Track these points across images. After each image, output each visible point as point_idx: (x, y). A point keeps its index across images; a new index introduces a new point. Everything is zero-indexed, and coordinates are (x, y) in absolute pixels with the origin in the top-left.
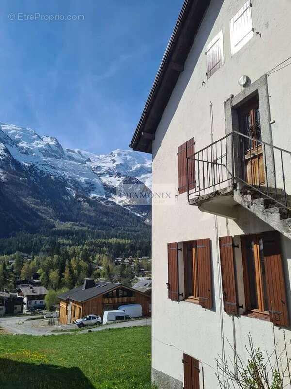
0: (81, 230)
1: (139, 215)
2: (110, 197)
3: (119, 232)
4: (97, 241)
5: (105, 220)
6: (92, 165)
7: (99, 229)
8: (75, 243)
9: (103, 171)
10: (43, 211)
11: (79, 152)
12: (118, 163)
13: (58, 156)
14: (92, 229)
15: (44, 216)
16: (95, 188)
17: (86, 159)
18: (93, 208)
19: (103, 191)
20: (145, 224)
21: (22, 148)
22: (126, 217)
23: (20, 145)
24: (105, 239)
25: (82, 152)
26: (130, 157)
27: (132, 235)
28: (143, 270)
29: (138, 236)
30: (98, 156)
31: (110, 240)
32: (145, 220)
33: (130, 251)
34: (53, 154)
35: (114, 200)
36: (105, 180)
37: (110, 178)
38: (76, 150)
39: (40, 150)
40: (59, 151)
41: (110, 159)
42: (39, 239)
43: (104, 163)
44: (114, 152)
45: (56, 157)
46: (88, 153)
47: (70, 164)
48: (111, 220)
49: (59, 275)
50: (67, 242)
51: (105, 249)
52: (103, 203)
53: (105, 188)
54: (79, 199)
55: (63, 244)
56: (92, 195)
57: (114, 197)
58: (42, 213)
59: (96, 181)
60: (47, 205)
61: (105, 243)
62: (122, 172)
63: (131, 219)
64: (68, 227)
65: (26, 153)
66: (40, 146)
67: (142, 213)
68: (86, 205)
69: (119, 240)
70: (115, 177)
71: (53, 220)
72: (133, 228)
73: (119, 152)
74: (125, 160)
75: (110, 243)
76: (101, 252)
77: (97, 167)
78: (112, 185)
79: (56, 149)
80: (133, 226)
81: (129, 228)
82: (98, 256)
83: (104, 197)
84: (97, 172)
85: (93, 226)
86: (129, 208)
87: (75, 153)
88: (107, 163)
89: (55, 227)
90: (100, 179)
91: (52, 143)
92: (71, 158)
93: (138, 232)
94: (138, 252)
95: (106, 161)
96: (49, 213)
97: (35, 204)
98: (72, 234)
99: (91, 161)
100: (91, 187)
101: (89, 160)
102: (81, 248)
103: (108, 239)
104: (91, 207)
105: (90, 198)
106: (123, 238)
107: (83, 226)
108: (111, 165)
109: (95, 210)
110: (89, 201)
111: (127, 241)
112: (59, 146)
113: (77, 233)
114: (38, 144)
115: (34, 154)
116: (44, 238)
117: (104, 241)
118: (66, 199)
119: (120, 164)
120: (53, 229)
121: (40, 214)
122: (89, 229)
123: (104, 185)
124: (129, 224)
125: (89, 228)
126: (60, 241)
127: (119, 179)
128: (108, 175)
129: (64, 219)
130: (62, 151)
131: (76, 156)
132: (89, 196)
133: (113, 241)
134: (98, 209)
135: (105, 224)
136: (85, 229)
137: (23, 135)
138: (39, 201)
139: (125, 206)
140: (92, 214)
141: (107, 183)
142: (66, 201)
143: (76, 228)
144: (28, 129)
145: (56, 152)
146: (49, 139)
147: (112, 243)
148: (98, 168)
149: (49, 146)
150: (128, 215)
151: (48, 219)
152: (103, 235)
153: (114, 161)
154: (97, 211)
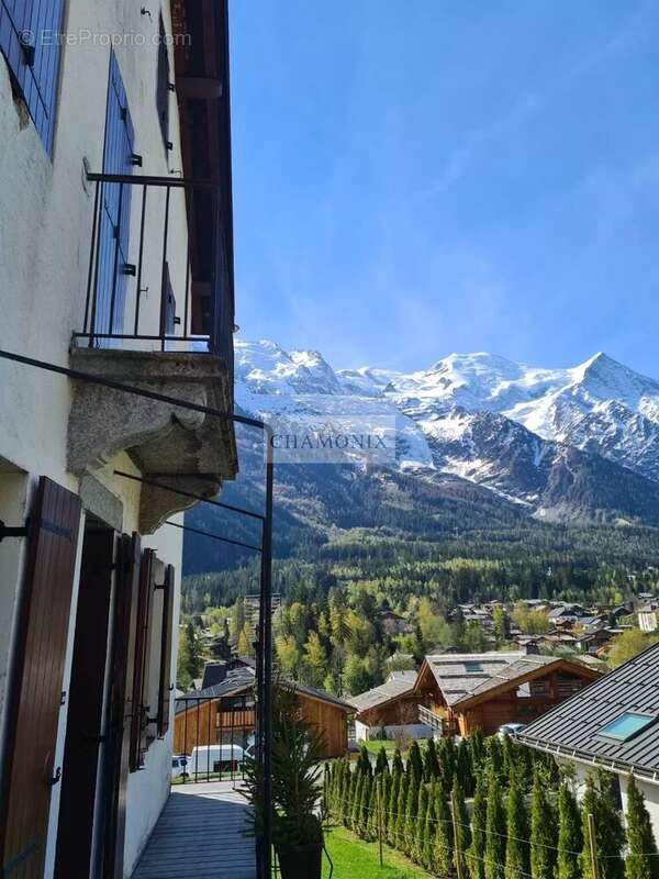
0: (384, 543)
1: (518, 501)
2: (444, 464)
3: (471, 543)
4: (419, 567)
5: (437, 517)
6: (398, 398)
7: (424, 540)
8: (369, 573)
9: (422, 408)
10: (302, 508)
11: (367, 373)
12: (457, 384)
13: (326, 389)
14: (409, 539)
15: (304, 519)
16: (408, 447)
17: (383, 388)
18: (406, 494)
19: (429, 452)
20: (534, 521)
21: (254, 382)
22: (486, 506)
23: (251, 376)
24: (437, 561)
25: (376, 373)
26: (483, 367)
27: (503, 548)
28: (517, 632)
29: (519, 549)
30: (409, 377)
31: (448, 565)
32: (534, 510)
33: (492, 587)
34: (315, 385)
35: (453, 471)
36: (430, 426)
37: (441, 421)
38: (362, 371)
39: (289, 381)
40: (328, 377)
41: (438, 377)
42: (294, 568)
43: (424, 389)
44: (445, 361)
45: (321, 391)
46: (384, 372)
47: (351, 402)
48: (451, 515)
50: (350, 572)
51: (433, 584)
52: (429, 479)
53: (431, 446)
54: (376, 475)
55: (344, 578)
56: (405, 464)
57: (454, 462)
58: (299, 512)
59: (410, 431)
60: (310, 496)
61: (433, 571)
62: (467, 405)
63: (499, 512)
64: (354, 540)
65: (262, 392)
66: (288, 373)
67: (526, 495)
68: (392, 487)
69: (469, 562)
70: (452, 418)
71: (323, 527)
72: (505, 532)
73: (454, 360)
74: (472, 376)
75: (448, 572)
76: (422, 593)
77: (409, 400)
78: (447, 435)
79: (320, 374)
80: (502, 528)
81: (495, 532)
82: (415, 602)
83: (432, 466)
84: (409, 413)
85: (410, 534)
86: (493, 485)
87: (360, 376)
88: (431, 388)
89: (327, 541)
90: (418, 426)
91: (311, 363)
92: (351, 388)
93: (519, 540)
94: (514, 588)
95: (425, 385)
96: (315, 512)
97: (285, 496)
98: (364, 555)
99: (395, 391)
100: (403, 446)
101: (390, 388)
102: (380, 585)
103: (444, 561)
104: (404, 490)
105: (400, 471)
106: (481, 556)
107: (389, 534)
108: (440, 392)
109: (412, 497)
110: (396, 478)
111: (489, 564)
112: (324, 366)
113: (374, 552)
114: (283, 371)
115: (278, 392)
116: (307, 566)
117: (433, 565)
118: (348, 477)
119: (462, 387)
120: (325, 545)
121: (295, 515)
122: (403, 541)
123: (427, 439)
124: (495, 523)
125: (401, 537)
126: (337, 571)
127: (462, 421)
128: (435, 416)
129: (346, 523)
130: (334, 378)
131: (362, 384)
132: (398, 467)
133: (454, 564)
134: (419, 494)
135: (437, 526)
136: (391, 540)
137: (254, 355)
138: (293, 487)
139: (481, 482)
140: (406, 507)
141: (434, 434)
142: (347, 484)
143: (374, 540)
144: (262, 342)
145: (320, 380)
146: (304, 356)
147: (454, 569)
148: (412, 402)
149: (305, 369)
150: (490, 502)
151: (313, 524)
152: (433, 553)
153: (447, 383)
154: (417, 499)
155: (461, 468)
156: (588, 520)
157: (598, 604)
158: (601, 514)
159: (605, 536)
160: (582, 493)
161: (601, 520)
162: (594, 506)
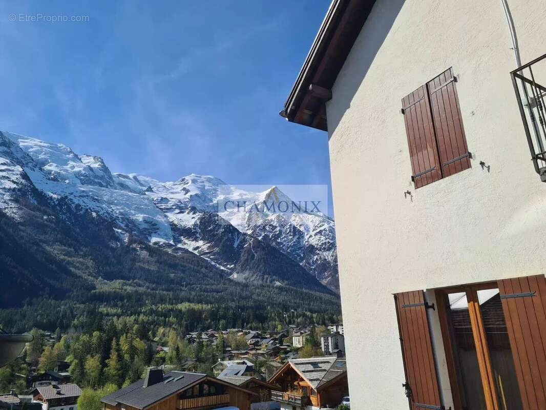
0: (136, 291)
1: (222, 268)
2: (180, 241)
3: (193, 293)
4: (160, 307)
5: (172, 275)
6: (155, 196)
7: (163, 290)
8: (126, 312)
9: (170, 205)
10: (77, 265)
11: (135, 178)
12: (192, 193)
13: (104, 184)
14: (153, 289)
15: (78, 272)
16: (158, 229)
17: (145, 189)
18: (154, 259)
19: (171, 233)
20: (231, 281)
21: (49, 172)
22: (203, 270)
23: (47, 168)
24: (172, 304)
25: (141, 178)
26: (210, 184)
27: (213, 297)
28: (230, 349)
29: (222, 298)
30: (163, 184)
31: (180, 306)
32: (231, 274)
33: (209, 321)
34: (96, 180)
35: (185, 247)
36: (173, 217)
37: (181, 215)
38: (131, 176)
39: (78, 175)
40: (106, 177)
41: (180, 188)
42: (70, 307)
43: (172, 193)
44: (187, 178)
45: (101, 185)
46: (147, 179)
47: (122, 195)
48: (182, 275)
49: (101, 364)
50: (114, 311)
51: (172, 319)
52: (170, 251)
53: (173, 229)
54: (134, 245)
55: (108, 315)
56: (154, 240)
57: (186, 241)
58: (75, 267)
59: (160, 218)
60: (84, 256)
61: (172, 310)
62: (198, 206)
63: (211, 274)
64: (116, 288)
65: (55, 179)
66: (76, 169)
67: (227, 265)
68: (144, 254)
69: (192, 305)
70: (188, 213)
71: (92, 278)
72: (214, 287)
73: (193, 178)
74: (202, 189)
75: (180, 311)
76: (165, 325)
77: (162, 199)
78: (183, 224)
79: (101, 173)
80: (213, 284)
81: (207, 287)
82: (162, 331)
83: (172, 242)
84: (162, 207)
85: (154, 286)
86: (209, 257)
87: (130, 179)
88: (176, 193)
89: (94, 288)
90: (166, 216)
91: (96, 165)
92: (123, 186)
93: (221, 292)
94: (222, 322)
95: (174, 191)
96: (87, 267)
97: (64, 255)
98: (122, 299)
99: (152, 191)
100: (153, 227)
101: (150, 189)
102: (135, 320)
103: (176, 304)
104: (152, 257)
105: (151, 244)
106: (200, 302)
107: (139, 285)
108: (182, 196)
109: (157, 262)
110: (148, 249)
111: (204, 306)
112: (105, 169)
113: (129, 297)
114: (73, 167)
115: (67, 181)
116: (78, 305)
117: (170, 307)
118: (114, 246)
119: (196, 195)
120: (93, 291)
121: (72, 269)
122: (149, 290)
123: (171, 225)
124: (208, 280)
125: (148, 288)
126: (103, 309)
127: (194, 216)
128: (177, 211)
129: (110, 277)
130: (111, 177)
131: (130, 183)
132: (150, 241)
133: (184, 306)
134: (162, 260)
135: (172, 282)
136: (141, 289)
137: (52, 154)
138: (72, 249)
139: (202, 255)
140: (153, 268)
141: (176, 222)
142: (113, 249)
143: (129, 289)
144: (59, 145)
145: (102, 178)
146: (91, 159)
147: (183, 309)
148: (164, 200)
149: (91, 169)
150: (206, 268)
151: (85, 276)
152: (170, 299)
153: (187, 191)
154: (161, 263)
155: (190, 245)
156: (260, 282)
157: (269, 331)
158: (267, 278)
159: (268, 291)
160: (259, 266)
161: (266, 282)
162: (264, 274)
